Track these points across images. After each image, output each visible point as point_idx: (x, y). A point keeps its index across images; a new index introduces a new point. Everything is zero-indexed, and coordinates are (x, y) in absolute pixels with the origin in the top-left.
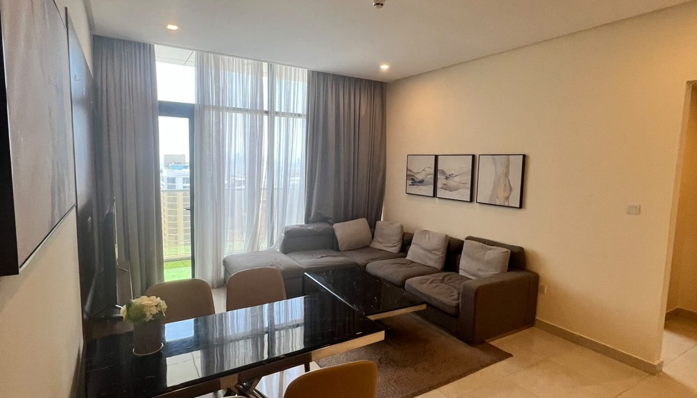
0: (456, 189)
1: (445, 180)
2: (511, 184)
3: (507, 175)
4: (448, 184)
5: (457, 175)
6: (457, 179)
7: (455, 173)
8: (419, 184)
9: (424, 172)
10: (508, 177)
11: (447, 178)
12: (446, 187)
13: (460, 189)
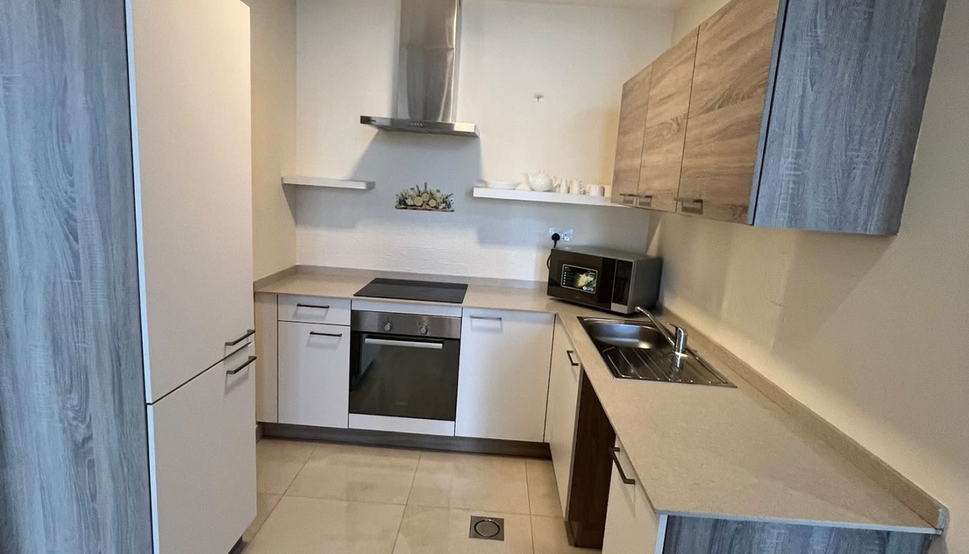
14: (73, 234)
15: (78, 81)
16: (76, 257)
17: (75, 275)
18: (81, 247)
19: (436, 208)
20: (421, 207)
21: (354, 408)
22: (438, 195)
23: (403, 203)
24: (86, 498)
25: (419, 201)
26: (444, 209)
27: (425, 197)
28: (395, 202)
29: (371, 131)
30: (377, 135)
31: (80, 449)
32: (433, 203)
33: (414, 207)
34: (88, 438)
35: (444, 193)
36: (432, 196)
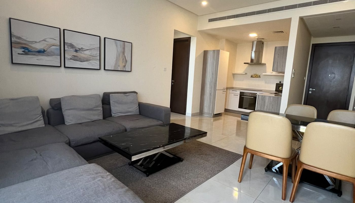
0: (87, 60)
1: (75, 52)
2: (126, 58)
3: (124, 53)
4: (79, 56)
5: (87, 50)
6: (87, 52)
7: (85, 48)
8: (37, 54)
9: (44, 42)
10: (124, 54)
11: (76, 51)
12: (76, 58)
13: (90, 60)
14: (213, 75)
15: (215, 62)
16: (213, 77)
17: (212, 78)
18: (213, 76)
19: (258, 77)
20: (255, 77)
21: (239, 107)
22: (258, 75)
23: (252, 77)
24: (210, 99)
25: (254, 76)
26: (259, 77)
27: (256, 75)
28: (250, 76)
29: (247, 65)
30: (248, 66)
31: (211, 94)
32: (257, 76)
33: (254, 77)
34: (211, 93)
35: (259, 74)
36: (257, 75)
